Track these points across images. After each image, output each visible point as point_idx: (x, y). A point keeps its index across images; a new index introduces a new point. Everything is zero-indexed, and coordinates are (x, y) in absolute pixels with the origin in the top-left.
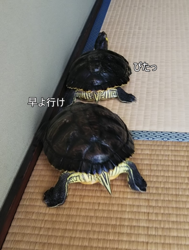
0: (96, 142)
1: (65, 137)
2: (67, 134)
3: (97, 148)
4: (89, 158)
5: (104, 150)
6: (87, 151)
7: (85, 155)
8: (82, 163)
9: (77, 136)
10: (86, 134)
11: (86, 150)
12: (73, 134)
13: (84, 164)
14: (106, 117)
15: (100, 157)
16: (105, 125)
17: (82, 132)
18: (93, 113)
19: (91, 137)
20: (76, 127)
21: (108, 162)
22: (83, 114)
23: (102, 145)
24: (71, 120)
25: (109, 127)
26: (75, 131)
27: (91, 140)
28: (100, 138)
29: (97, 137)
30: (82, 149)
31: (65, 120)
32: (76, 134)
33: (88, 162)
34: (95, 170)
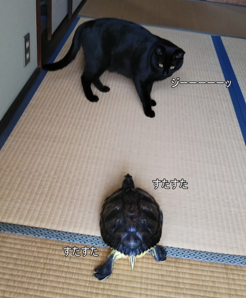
0: (132, 232)
1: (113, 221)
2: (115, 219)
3: (132, 237)
4: (125, 242)
5: (136, 239)
6: (125, 238)
7: (123, 240)
8: (120, 245)
9: (121, 224)
10: (127, 224)
12: (119, 221)
13: (121, 246)
14: (145, 211)
15: (132, 243)
16: (142, 219)
17: (125, 222)
18: (136, 207)
19: (130, 228)
20: (122, 216)
21: (137, 248)
22: (129, 206)
23: (136, 236)
24: (120, 209)
25: (144, 222)
26: (120, 220)
27: (129, 230)
28: (135, 231)
29: (134, 229)
30: (122, 235)
31: (117, 207)
32: (120, 222)
33: (124, 245)
34: (127, 252)
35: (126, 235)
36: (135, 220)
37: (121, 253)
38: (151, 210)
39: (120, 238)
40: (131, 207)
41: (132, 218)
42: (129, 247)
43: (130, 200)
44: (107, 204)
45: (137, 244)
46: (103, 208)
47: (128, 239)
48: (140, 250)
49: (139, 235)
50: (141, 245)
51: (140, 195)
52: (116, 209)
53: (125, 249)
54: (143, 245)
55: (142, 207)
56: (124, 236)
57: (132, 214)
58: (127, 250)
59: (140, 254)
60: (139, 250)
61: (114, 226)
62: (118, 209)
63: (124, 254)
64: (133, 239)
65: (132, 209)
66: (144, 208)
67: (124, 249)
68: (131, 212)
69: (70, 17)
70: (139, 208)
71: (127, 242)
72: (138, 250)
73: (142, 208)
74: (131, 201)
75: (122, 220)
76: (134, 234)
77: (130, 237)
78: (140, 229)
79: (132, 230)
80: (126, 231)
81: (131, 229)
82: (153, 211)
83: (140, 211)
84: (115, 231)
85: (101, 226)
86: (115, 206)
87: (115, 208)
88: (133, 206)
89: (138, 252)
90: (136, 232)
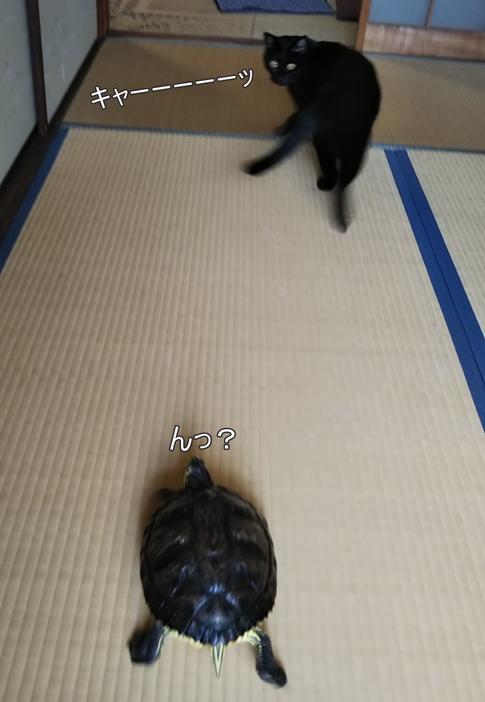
0: (218, 595)
1: (173, 569)
3: (216, 605)
4: (204, 618)
5: (226, 608)
6: (202, 608)
7: (198, 613)
8: (191, 623)
9: (191, 576)
10: (206, 576)
11: (200, 605)
12: (187, 571)
13: (193, 625)
14: (241, 542)
15: (218, 619)
16: (237, 562)
17: (200, 571)
18: (223, 535)
19: (212, 584)
20: (193, 558)
21: (228, 628)
22: (207, 535)
23: (225, 601)
24: (187, 541)
25: (242, 568)
26: (190, 567)
27: (211, 589)
28: (224, 589)
29: (221, 586)
30: (195, 601)
31: (180, 537)
32: (190, 572)
33: (199, 624)
34: (207, 638)
35: (204, 602)
36: (222, 566)
37: (195, 640)
38: (254, 539)
39: (189, 610)
40: (211, 536)
41: (214, 561)
42: (210, 626)
43: (207, 520)
44: (156, 529)
45: (229, 620)
46: (147, 536)
47: (209, 609)
48: (236, 631)
49: (231, 599)
50: (237, 620)
51: (227, 505)
52: (179, 542)
53: (203, 631)
54: (242, 620)
55: (234, 533)
56: (200, 603)
57: (214, 553)
58: (207, 633)
59: (235, 638)
60: (233, 631)
61: (176, 581)
62: (183, 541)
63: (202, 641)
64: (220, 607)
65: (214, 541)
66: (239, 536)
67: (200, 632)
68: (213, 549)
69: (42, 132)
70: (229, 537)
71: (206, 617)
72: (230, 631)
73: (236, 536)
74: (210, 521)
75: (193, 569)
76: (220, 597)
77: (214, 606)
78: (233, 587)
79: (216, 589)
80: (203, 592)
81: (214, 587)
82: (257, 540)
83: (232, 543)
84: (179, 593)
85: (145, 579)
86: (176, 536)
87: (176, 540)
88: (215, 534)
89: (231, 636)
90: (225, 593)
